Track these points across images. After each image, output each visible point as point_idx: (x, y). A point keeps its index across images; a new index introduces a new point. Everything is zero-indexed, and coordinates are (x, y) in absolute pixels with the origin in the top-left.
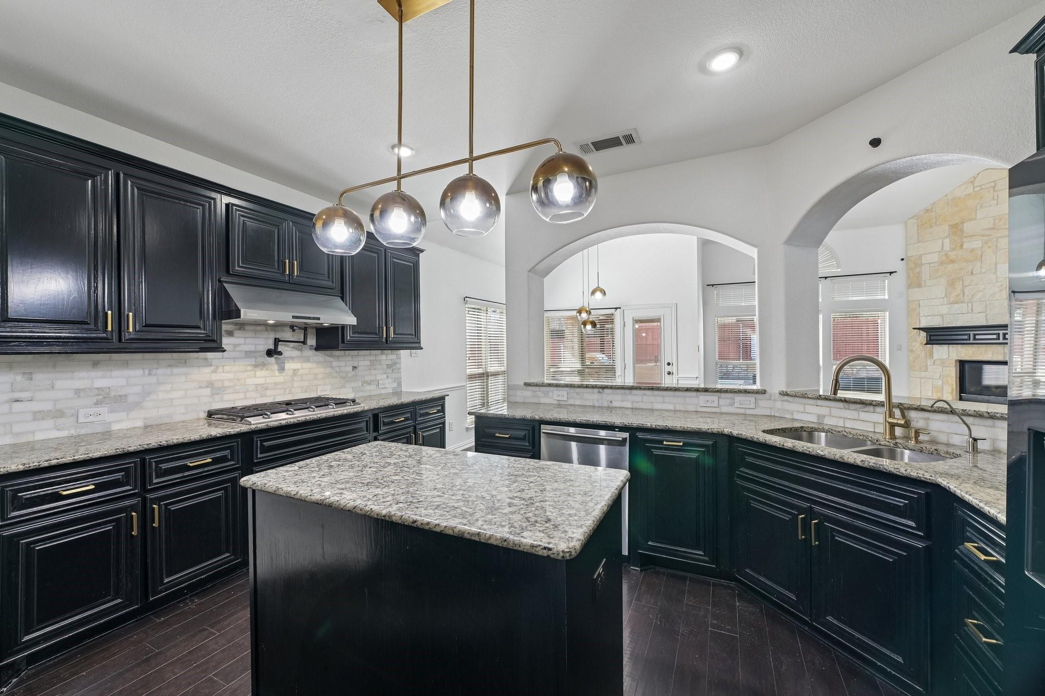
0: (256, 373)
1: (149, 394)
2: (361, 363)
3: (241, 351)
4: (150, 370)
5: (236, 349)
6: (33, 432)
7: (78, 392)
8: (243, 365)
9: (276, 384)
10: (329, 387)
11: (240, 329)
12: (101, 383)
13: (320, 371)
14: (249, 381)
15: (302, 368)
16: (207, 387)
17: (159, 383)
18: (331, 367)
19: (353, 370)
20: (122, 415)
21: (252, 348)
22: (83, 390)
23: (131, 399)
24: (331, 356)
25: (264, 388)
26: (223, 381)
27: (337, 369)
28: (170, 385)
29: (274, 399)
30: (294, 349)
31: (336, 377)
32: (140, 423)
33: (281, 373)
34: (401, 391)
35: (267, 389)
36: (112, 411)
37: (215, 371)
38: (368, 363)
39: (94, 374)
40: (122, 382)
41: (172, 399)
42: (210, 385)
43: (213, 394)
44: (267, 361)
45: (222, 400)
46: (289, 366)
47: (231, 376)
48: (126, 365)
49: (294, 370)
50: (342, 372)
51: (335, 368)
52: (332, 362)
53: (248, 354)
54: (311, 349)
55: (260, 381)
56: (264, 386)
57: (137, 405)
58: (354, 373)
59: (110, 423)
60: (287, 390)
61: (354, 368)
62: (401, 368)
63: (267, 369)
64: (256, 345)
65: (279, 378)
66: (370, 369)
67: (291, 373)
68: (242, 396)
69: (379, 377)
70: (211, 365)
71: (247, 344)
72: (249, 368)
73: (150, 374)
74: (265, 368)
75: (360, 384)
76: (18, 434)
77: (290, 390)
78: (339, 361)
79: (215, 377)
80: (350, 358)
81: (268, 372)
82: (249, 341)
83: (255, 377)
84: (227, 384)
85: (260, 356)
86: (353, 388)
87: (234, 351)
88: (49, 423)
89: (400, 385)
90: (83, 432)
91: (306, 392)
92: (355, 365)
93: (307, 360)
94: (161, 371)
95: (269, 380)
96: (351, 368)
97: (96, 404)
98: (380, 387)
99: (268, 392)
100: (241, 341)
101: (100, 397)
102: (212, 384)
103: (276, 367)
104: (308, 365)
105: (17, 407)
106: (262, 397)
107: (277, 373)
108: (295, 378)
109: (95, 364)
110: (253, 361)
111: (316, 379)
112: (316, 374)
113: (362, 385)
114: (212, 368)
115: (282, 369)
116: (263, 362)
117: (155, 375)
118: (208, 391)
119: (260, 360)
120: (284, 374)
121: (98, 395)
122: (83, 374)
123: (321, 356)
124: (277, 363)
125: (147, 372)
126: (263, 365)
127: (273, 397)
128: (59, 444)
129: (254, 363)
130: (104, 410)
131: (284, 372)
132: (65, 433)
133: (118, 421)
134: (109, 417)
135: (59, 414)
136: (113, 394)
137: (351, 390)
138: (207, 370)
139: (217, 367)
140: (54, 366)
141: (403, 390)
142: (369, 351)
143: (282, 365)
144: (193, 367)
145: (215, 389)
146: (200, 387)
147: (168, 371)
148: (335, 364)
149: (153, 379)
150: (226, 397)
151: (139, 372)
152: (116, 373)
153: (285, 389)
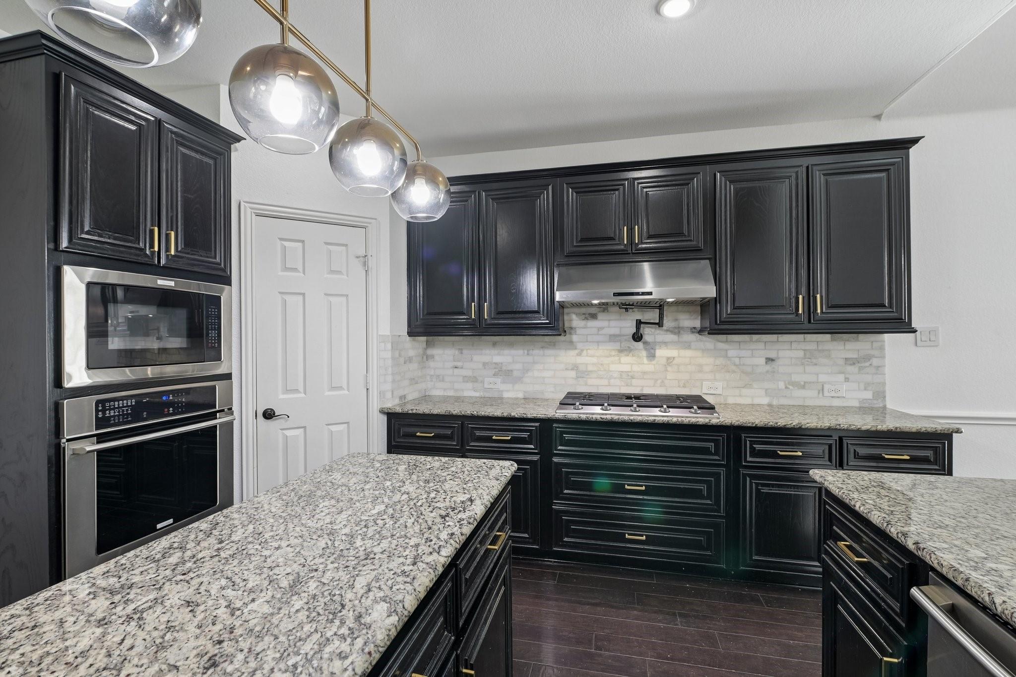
0: (621, 359)
1: (528, 371)
2: (781, 354)
3: (605, 335)
4: (528, 351)
5: (600, 333)
6: (463, 390)
7: (485, 364)
8: (607, 350)
9: (644, 373)
10: (719, 385)
11: (604, 311)
12: (497, 359)
13: (708, 361)
14: (613, 367)
15: (679, 357)
16: (572, 369)
17: (534, 363)
18: (726, 356)
19: (766, 363)
20: (509, 386)
21: (616, 331)
22: (487, 363)
23: (516, 374)
24: (726, 341)
25: (630, 376)
26: (587, 364)
27: (737, 361)
28: (542, 365)
29: (642, 390)
30: (668, 333)
31: (734, 372)
32: (521, 395)
33: (651, 361)
34: (885, 407)
35: (632, 378)
36: (503, 382)
37: (579, 354)
38: (801, 354)
39: (494, 351)
40: (509, 359)
41: (544, 378)
42: (575, 367)
43: (578, 377)
44: (634, 346)
45: (586, 385)
46: (661, 353)
47: (594, 360)
48: (511, 345)
49: (668, 359)
50: (744, 365)
51: (733, 359)
52: (727, 350)
53: (613, 338)
54: (693, 332)
55: (626, 368)
56: (630, 374)
57: (519, 380)
58: (768, 368)
59: (502, 391)
60: (659, 382)
61: (769, 360)
62: (885, 366)
63: (633, 356)
64: (621, 328)
65: (648, 366)
66: (803, 364)
67: (664, 361)
68: (605, 382)
69: (823, 378)
70: (576, 349)
71: (612, 327)
72: (613, 353)
73: (528, 354)
74: (631, 354)
75: (781, 385)
76: (456, 390)
77: (663, 382)
78: (740, 349)
79: (579, 360)
80: (761, 346)
81: (634, 358)
82: (613, 323)
83: (620, 363)
84: (590, 368)
85: (626, 340)
86: (766, 390)
87: (598, 334)
88: (470, 385)
89: (880, 395)
90: (487, 395)
91: (684, 387)
92: (772, 355)
93: (687, 345)
94: (536, 352)
95: (636, 368)
96: (763, 361)
97: (494, 375)
98: (826, 394)
99: (634, 382)
100: (605, 324)
101: (497, 370)
102: (577, 367)
103: (644, 353)
104: (688, 353)
105: (456, 370)
106: (627, 385)
107: (645, 361)
108: (669, 369)
109: (494, 344)
110: (617, 346)
111: (700, 371)
112: (701, 366)
113: (786, 388)
114: (576, 351)
115: (651, 356)
116: (629, 347)
117: (532, 355)
118: (573, 374)
119: (625, 344)
120: (653, 362)
121: (495, 368)
122: (487, 352)
123: (709, 342)
124: (646, 349)
125: (526, 352)
126: (630, 350)
127: (641, 388)
128: (474, 401)
129: (619, 348)
130: (498, 380)
131: (654, 360)
132: (477, 394)
133: (508, 391)
134: (502, 387)
135: (474, 380)
136: (504, 368)
137: (763, 392)
138: (573, 353)
139: (582, 350)
140: (473, 345)
141: (888, 406)
142: (802, 336)
143: (652, 351)
144: (560, 349)
145: (581, 373)
146: (567, 369)
147: (541, 352)
148: (731, 353)
149: (529, 359)
150: (590, 382)
151: (520, 352)
152: (506, 352)
153: (656, 380)
